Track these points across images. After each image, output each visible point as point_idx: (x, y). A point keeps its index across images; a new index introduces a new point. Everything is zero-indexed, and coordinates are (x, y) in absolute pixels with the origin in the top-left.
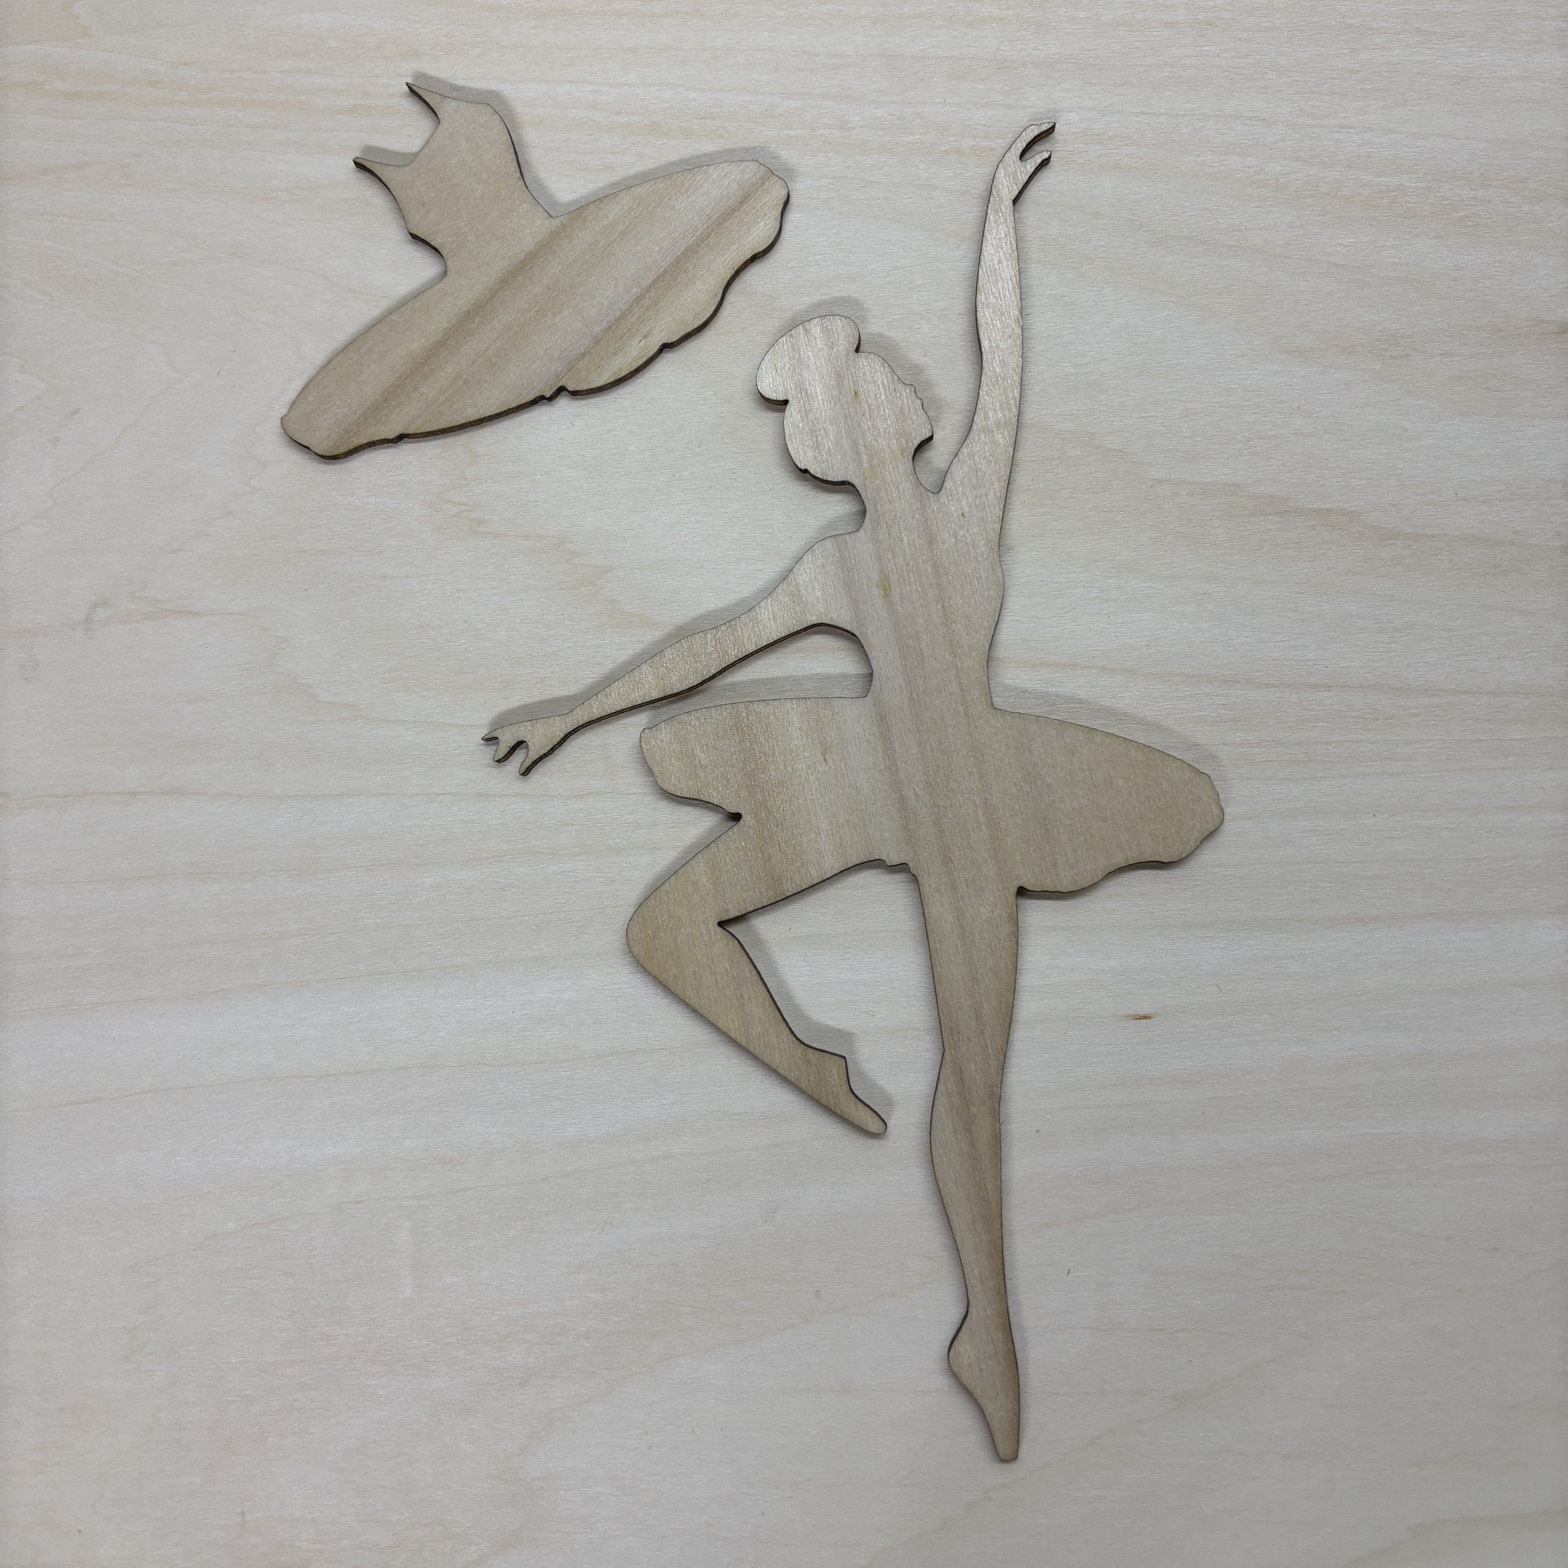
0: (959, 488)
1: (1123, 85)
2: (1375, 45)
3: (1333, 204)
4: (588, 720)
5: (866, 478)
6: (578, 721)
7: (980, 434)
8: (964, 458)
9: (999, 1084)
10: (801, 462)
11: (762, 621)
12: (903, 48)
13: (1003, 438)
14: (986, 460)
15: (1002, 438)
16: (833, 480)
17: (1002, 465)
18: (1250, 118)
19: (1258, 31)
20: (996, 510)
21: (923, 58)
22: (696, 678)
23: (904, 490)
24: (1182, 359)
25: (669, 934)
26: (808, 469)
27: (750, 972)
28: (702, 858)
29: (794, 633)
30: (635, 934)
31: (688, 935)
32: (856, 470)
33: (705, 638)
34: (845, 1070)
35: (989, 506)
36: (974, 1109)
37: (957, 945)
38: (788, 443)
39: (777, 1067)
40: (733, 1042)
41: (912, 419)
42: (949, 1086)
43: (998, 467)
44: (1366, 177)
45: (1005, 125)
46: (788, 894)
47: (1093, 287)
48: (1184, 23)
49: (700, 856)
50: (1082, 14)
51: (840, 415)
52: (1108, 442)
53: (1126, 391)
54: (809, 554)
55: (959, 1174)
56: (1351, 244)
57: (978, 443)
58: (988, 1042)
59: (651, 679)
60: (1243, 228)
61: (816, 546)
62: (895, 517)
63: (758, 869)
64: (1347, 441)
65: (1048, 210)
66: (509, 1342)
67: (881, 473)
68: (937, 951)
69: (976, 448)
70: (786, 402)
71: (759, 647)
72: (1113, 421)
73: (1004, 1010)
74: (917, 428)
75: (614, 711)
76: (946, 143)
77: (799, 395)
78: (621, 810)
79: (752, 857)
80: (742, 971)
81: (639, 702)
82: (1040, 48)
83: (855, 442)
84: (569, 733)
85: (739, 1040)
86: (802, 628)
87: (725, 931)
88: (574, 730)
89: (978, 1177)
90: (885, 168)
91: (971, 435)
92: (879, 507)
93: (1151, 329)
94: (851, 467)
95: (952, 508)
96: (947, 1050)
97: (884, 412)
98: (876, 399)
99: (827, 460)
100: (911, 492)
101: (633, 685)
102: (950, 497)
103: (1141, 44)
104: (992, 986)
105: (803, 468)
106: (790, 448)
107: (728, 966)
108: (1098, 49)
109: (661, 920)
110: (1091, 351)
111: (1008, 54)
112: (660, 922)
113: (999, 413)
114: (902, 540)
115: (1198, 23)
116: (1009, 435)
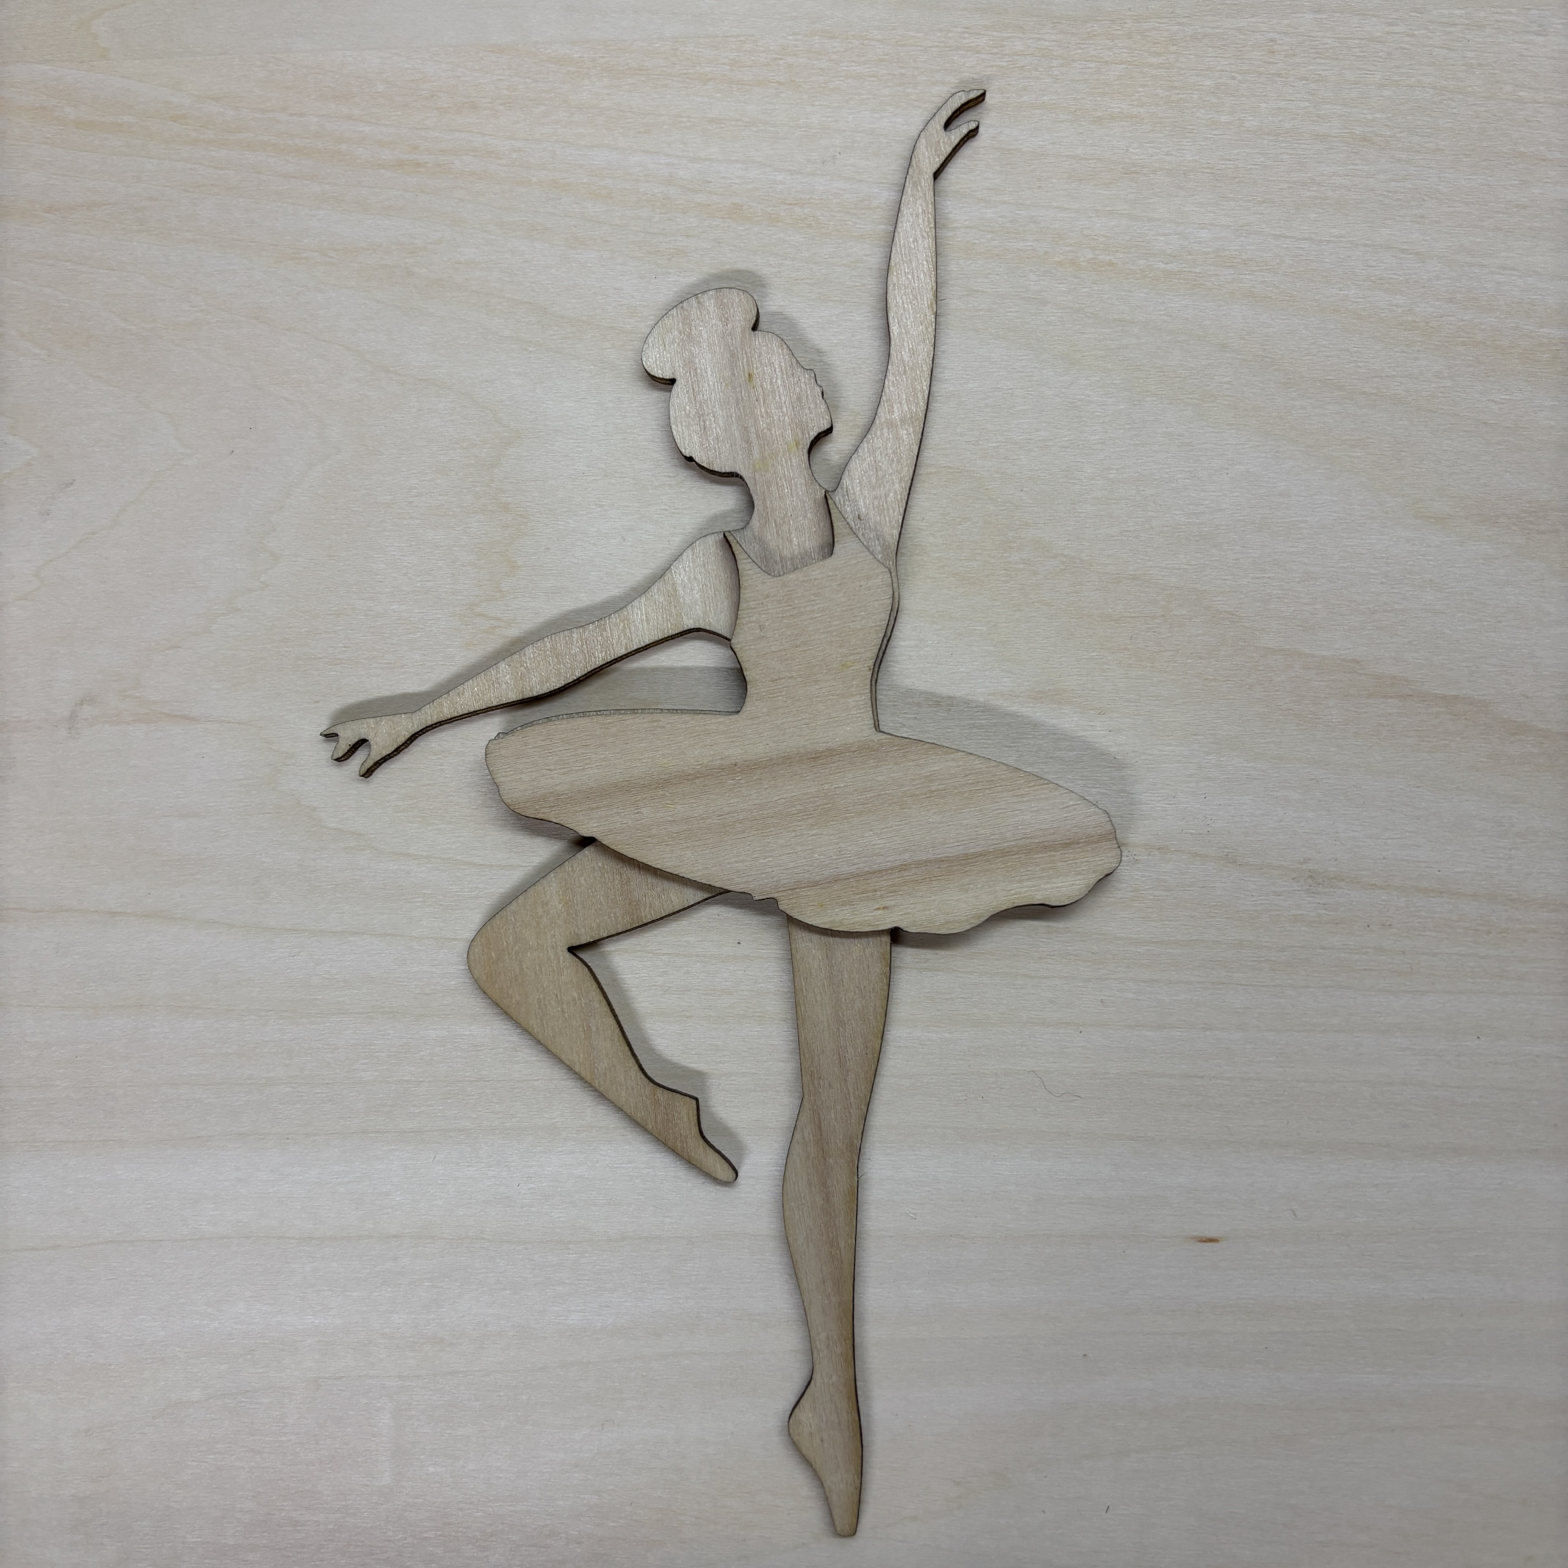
0: (857, 487)
1: (1264, 202)
2: (1547, 178)
3: (1488, 354)
4: (438, 721)
5: (755, 471)
6: (426, 721)
7: (883, 429)
8: (864, 454)
9: (860, 1137)
10: (685, 449)
11: (634, 621)
12: (1020, 142)
13: (908, 436)
14: (887, 458)
15: (907, 434)
16: (720, 471)
17: (905, 464)
18: (1403, 251)
19: (1419, 152)
20: (896, 514)
21: (1043, 155)
22: (558, 681)
23: (796, 486)
24: (1306, 516)
25: (514, 958)
26: (694, 457)
27: (600, 1002)
28: (555, 877)
29: (668, 637)
30: (477, 956)
31: (535, 960)
32: (746, 462)
33: (571, 637)
34: (695, 1112)
35: (888, 509)
36: (831, 1161)
37: (824, 984)
38: (673, 427)
39: (623, 1106)
40: (578, 1077)
41: (809, 408)
42: (806, 1135)
43: (900, 467)
44: (1527, 327)
45: (1128, 238)
46: (645, 921)
47: (1213, 427)
48: (1336, 137)
49: (552, 875)
50: (1224, 118)
51: (731, 398)
52: (1218, 603)
53: (1242, 547)
54: (689, 552)
55: (811, 1229)
56: (1503, 401)
57: (880, 438)
58: (851, 1090)
59: (509, 678)
60: (1384, 375)
61: (697, 542)
62: (786, 515)
63: (615, 892)
64: (1481, 621)
65: (1169, 338)
66: (493, 1541)
67: (773, 465)
68: (802, 990)
69: (879, 443)
70: (672, 381)
71: (630, 651)
72: (1225, 580)
73: (870, 1056)
74: (815, 418)
75: (467, 712)
76: (1061, 254)
77: (688, 374)
78: (651, 971)
79: (609, 879)
80: (590, 1001)
81: (495, 704)
82: (1173, 153)
83: (746, 429)
84: (417, 733)
85: (583, 1075)
86: (677, 632)
87: (575, 958)
88: (421, 730)
89: (830, 1234)
90: (990, 276)
91: (873, 429)
92: (768, 502)
93: (1274, 480)
94: (741, 457)
95: (848, 509)
96: (806, 1096)
97: (780, 398)
98: (771, 383)
99: (715, 449)
100: (804, 488)
101: (488, 685)
102: (846, 497)
103: (1288, 157)
104: (859, 1030)
105: (688, 456)
106: (675, 433)
107: (575, 995)
108: (1238, 160)
109: (506, 942)
110: (1206, 500)
111: (1137, 157)
112: (505, 944)
113: (905, 406)
114: (791, 541)
115: (1353, 138)
116: (914, 432)
